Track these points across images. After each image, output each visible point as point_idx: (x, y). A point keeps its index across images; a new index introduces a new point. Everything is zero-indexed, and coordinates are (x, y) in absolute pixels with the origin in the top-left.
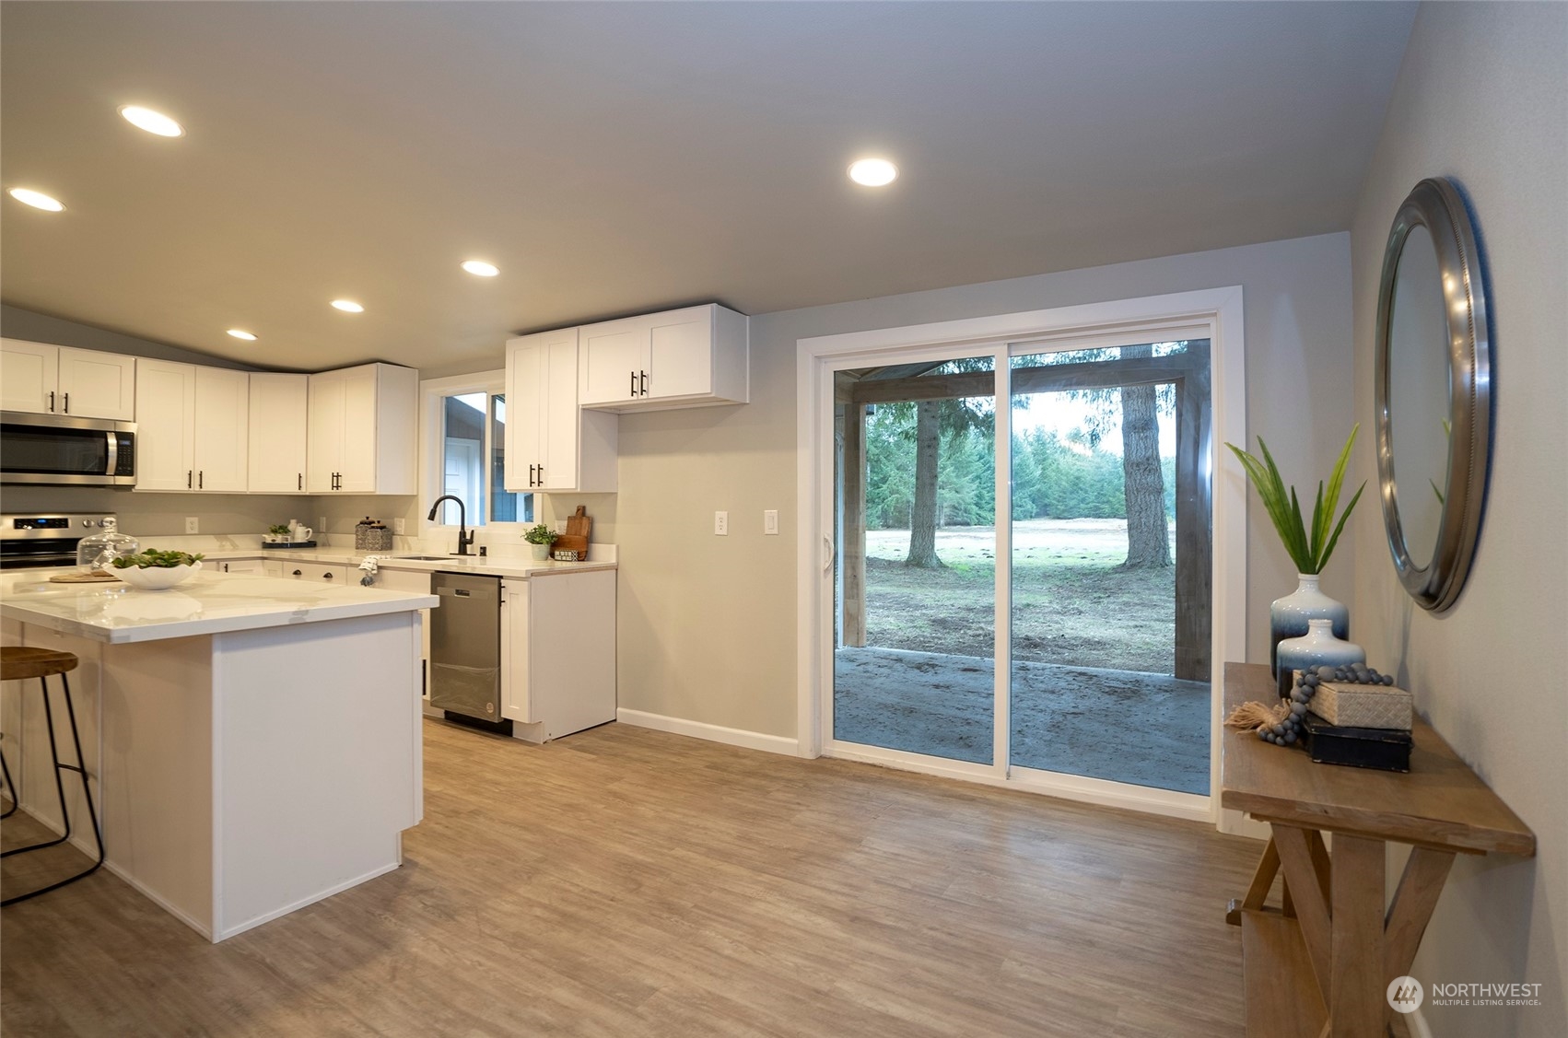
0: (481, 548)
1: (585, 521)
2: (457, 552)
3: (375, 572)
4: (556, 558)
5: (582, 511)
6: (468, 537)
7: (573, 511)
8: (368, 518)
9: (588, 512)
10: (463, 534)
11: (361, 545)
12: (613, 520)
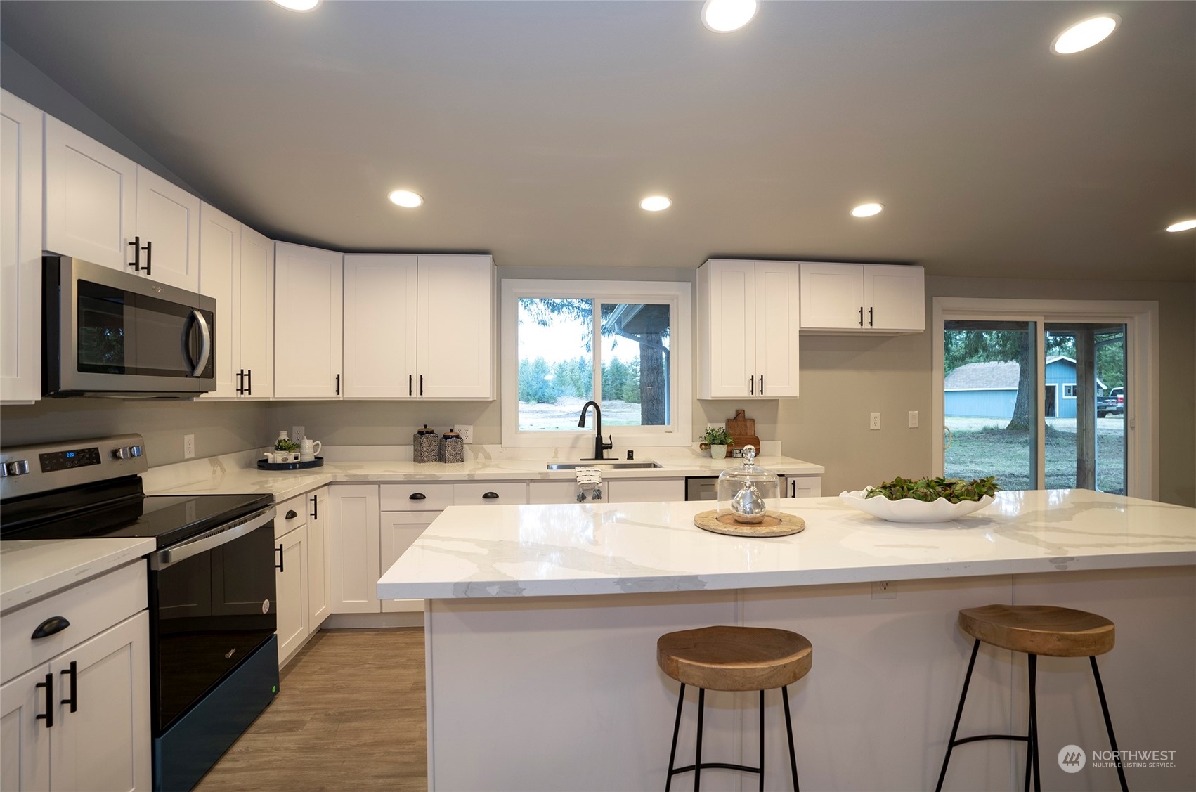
0: (629, 452)
1: (749, 424)
2: (594, 457)
3: (600, 485)
4: (736, 455)
5: (740, 414)
6: (606, 441)
7: (732, 415)
8: (425, 426)
9: (748, 414)
10: (599, 440)
11: (418, 458)
12: (774, 420)
